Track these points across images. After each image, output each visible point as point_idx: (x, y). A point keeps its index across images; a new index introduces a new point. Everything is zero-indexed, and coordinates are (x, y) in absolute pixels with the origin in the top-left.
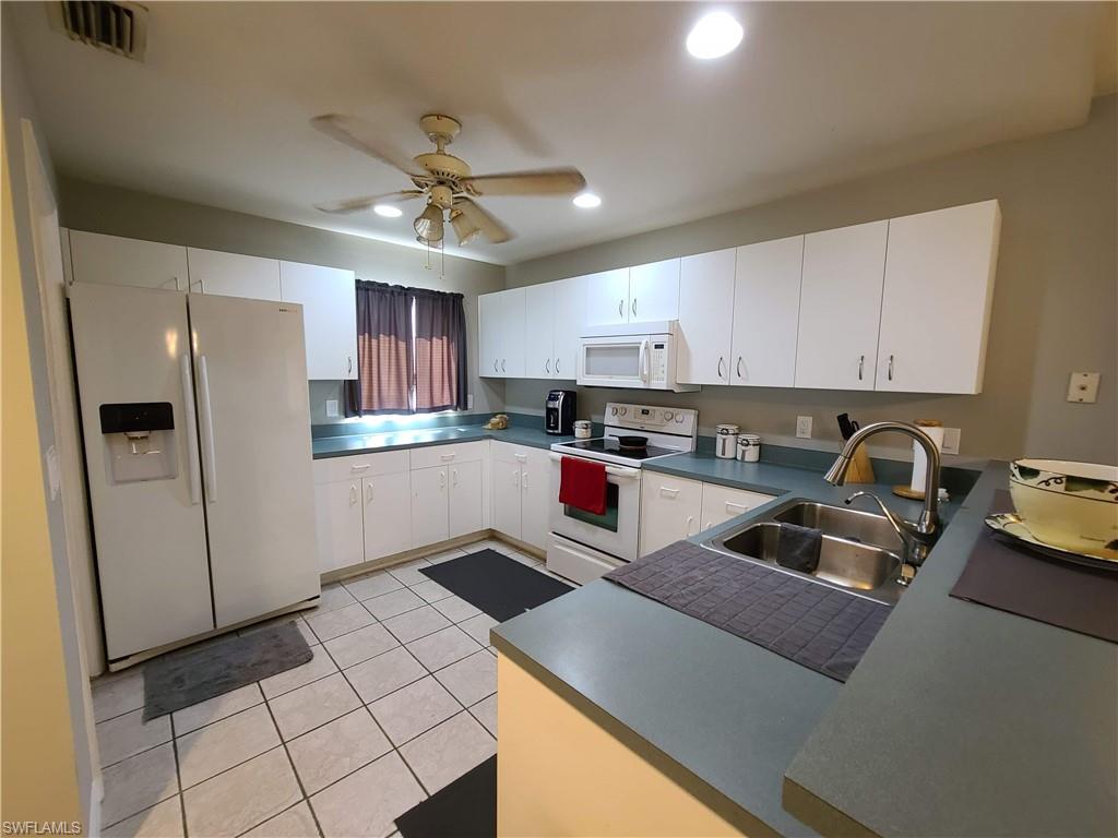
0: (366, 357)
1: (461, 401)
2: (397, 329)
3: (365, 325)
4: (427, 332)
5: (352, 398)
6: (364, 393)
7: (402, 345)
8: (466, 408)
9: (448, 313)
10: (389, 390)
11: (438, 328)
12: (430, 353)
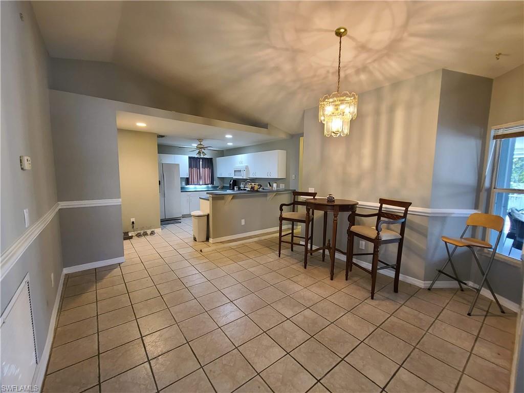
0: (191, 173)
1: (212, 183)
2: (197, 167)
3: (190, 166)
4: (204, 167)
5: (187, 181)
6: (190, 180)
7: (198, 170)
8: (213, 184)
9: (209, 163)
10: (195, 180)
11: (207, 166)
12: (204, 172)
